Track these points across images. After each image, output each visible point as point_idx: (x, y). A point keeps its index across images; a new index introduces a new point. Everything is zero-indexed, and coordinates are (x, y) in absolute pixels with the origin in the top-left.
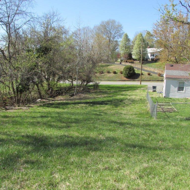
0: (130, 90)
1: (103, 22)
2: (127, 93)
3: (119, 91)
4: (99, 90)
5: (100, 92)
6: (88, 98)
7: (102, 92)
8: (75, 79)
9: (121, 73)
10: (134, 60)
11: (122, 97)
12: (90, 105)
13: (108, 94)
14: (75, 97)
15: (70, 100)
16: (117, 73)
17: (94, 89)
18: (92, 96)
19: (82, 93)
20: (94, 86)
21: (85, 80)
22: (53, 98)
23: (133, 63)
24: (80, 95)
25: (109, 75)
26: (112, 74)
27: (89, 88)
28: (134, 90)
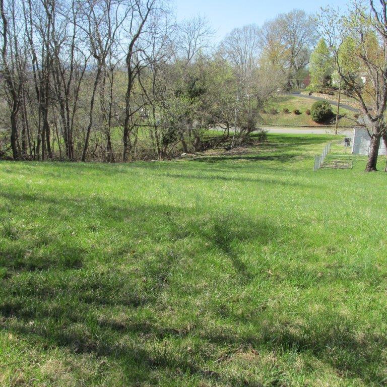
0: (313, 143)
1: (281, 16)
2: (307, 147)
3: (296, 144)
4: (267, 142)
5: (268, 145)
6: (250, 153)
7: (270, 145)
8: (233, 125)
9: (309, 113)
10: (335, 89)
11: (295, 152)
12: (252, 160)
13: (279, 148)
14: (232, 151)
15: (226, 155)
16: (301, 113)
17: (260, 140)
18: (255, 151)
19: (241, 146)
20: (259, 135)
21: (247, 128)
22: (202, 152)
23: (332, 95)
24: (238, 148)
25: (286, 117)
26: (292, 116)
27: (252, 138)
28: (319, 143)
